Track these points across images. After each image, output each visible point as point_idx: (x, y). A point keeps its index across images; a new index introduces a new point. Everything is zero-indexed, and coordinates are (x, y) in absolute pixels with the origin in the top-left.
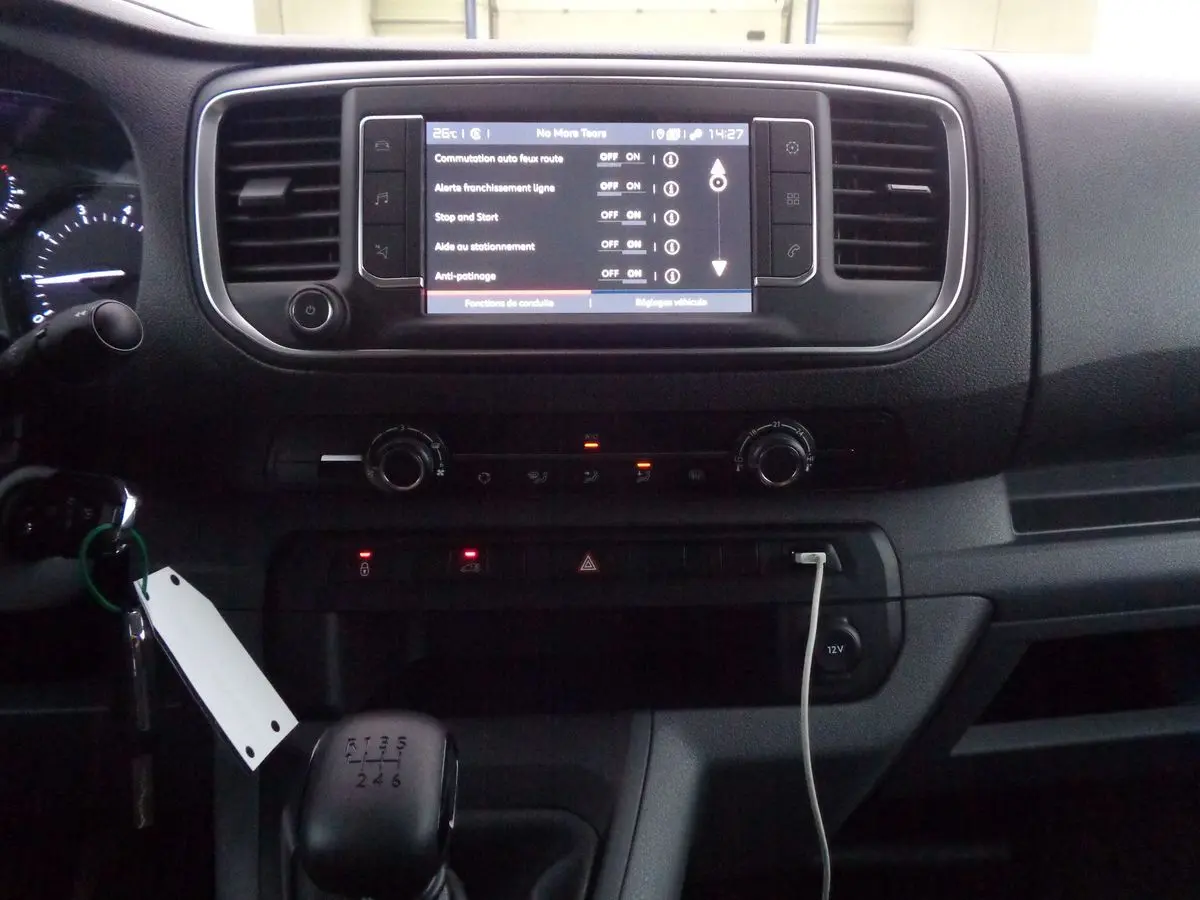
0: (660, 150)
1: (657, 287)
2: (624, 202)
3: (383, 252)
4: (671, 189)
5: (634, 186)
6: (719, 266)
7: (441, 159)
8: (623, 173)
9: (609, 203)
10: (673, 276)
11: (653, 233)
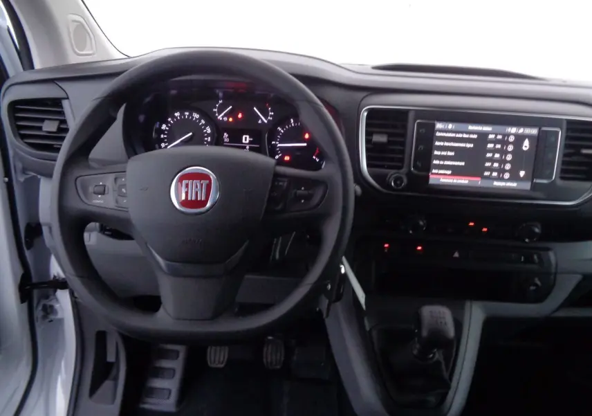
0: (509, 135)
1: (500, 179)
2: (494, 151)
3: (419, 164)
4: (510, 148)
5: (498, 146)
6: (522, 173)
7: (438, 134)
8: (495, 142)
9: (490, 151)
10: (507, 176)
11: (502, 162)
